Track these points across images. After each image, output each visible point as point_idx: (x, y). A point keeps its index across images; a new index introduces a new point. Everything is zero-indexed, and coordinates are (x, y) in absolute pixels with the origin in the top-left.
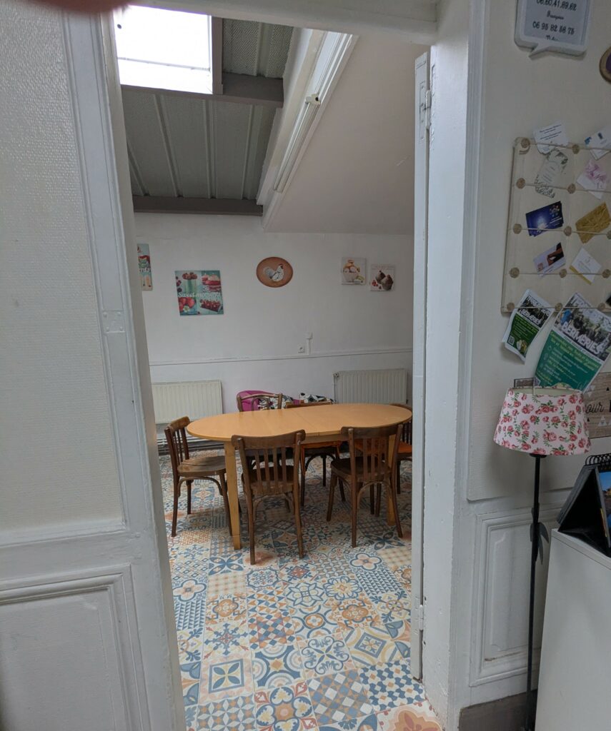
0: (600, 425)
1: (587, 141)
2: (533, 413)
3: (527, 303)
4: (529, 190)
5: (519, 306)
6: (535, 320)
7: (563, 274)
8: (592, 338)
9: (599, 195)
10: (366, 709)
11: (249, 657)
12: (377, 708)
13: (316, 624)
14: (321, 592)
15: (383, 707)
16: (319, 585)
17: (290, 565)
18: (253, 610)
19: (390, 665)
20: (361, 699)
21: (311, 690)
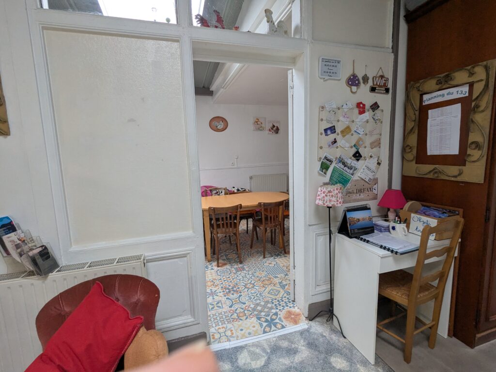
0: (353, 198)
1: (342, 106)
2: (326, 194)
3: (326, 158)
4: (324, 122)
5: (323, 158)
6: (328, 163)
7: (337, 147)
8: (349, 168)
9: (347, 123)
10: (274, 311)
11: (223, 299)
12: (278, 310)
13: (250, 287)
14: (251, 276)
15: (280, 310)
16: (250, 273)
17: (235, 267)
18: (222, 284)
19: (282, 298)
20: (272, 308)
21: (251, 308)
